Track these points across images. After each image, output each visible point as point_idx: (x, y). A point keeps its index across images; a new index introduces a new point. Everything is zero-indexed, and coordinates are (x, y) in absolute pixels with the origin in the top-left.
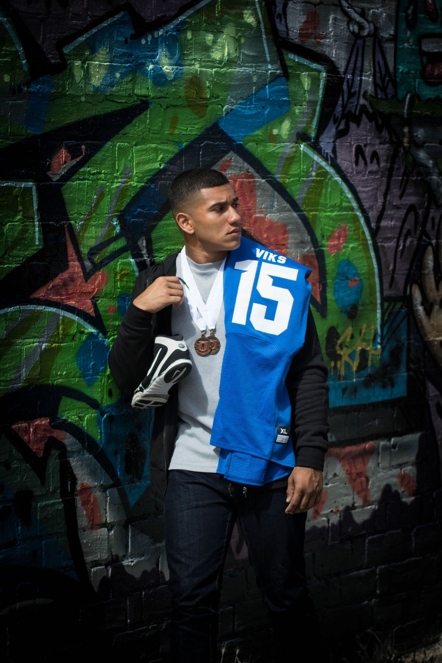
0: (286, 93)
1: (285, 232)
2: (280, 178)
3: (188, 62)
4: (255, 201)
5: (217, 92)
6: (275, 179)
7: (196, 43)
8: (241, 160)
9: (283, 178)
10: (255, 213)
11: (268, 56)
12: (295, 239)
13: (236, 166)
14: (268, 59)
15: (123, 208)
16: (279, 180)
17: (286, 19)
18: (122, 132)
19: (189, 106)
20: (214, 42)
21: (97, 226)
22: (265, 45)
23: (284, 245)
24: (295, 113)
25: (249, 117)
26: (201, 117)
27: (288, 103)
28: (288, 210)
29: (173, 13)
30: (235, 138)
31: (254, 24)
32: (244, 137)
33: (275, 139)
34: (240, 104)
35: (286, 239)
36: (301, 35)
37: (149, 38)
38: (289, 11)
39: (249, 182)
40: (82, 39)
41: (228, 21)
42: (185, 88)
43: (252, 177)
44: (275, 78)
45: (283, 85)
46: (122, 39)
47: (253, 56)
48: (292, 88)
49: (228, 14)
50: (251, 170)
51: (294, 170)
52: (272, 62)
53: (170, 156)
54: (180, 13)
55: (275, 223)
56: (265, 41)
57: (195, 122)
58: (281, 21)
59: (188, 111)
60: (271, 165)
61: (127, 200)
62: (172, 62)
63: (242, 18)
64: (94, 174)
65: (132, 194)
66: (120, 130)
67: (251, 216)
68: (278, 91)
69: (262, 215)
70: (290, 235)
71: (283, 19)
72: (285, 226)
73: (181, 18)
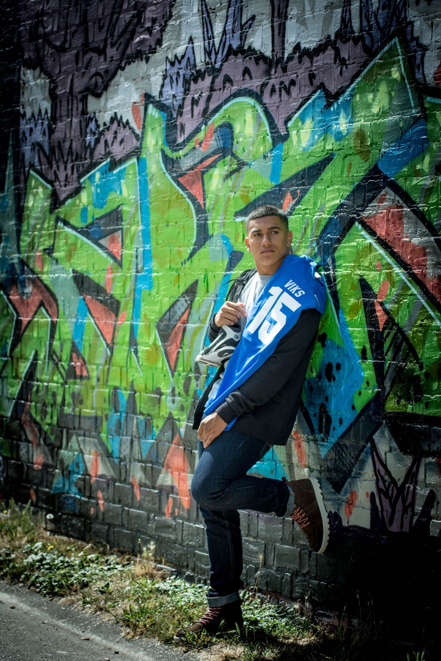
0: (425, 132)
1: (425, 254)
2: (421, 207)
3: (357, 119)
4: (403, 227)
5: (375, 140)
6: (418, 208)
7: (362, 103)
8: (393, 194)
9: (424, 206)
10: (402, 237)
11: (412, 102)
12: (433, 261)
13: (389, 199)
14: (413, 105)
15: (318, 234)
16: (421, 208)
17: (423, 68)
18: (320, 178)
19: (358, 153)
20: (374, 100)
21: (305, 247)
22: (410, 93)
23: (424, 266)
24: (433, 149)
25: (398, 156)
26: (366, 161)
27: (427, 141)
28: (427, 235)
29: (347, 84)
30: (389, 176)
31: (399, 79)
32: (395, 174)
33: (418, 174)
34: (392, 147)
35: (425, 260)
36: (435, 79)
37: (336, 106)
38: (426, 60)
39: (398, 212)
40: (297, 115)
41: (381, 80)
42: (354, 140)
43: (401, 207)
44: (416, 120)
45: (423, 125)
46: (319, 110)
47: (400, 105)
48: (430, 127)
49: (380, 74)
50: (401, 202)
51: (433, 200)
52: (415, 107)
53: (348, 193)
54: (352, 82)
55: (417, 246)
56: (409, 90)
57: (362, 165)
58: (419, 70)
59: (358, 157)
60: (415, 196)
61: (321, 228)
62: (347, 121)
63: (391, 75)
64: (304, 210)
65: (324, 223)
66: (318, 177)
67: (400, 239)
68: (418, 132)
69: (407, 239)
70: (429, 257)
71: (421, 68)
72: (424, 249)
73: (352, 86)
